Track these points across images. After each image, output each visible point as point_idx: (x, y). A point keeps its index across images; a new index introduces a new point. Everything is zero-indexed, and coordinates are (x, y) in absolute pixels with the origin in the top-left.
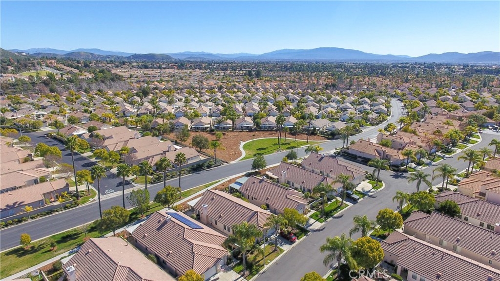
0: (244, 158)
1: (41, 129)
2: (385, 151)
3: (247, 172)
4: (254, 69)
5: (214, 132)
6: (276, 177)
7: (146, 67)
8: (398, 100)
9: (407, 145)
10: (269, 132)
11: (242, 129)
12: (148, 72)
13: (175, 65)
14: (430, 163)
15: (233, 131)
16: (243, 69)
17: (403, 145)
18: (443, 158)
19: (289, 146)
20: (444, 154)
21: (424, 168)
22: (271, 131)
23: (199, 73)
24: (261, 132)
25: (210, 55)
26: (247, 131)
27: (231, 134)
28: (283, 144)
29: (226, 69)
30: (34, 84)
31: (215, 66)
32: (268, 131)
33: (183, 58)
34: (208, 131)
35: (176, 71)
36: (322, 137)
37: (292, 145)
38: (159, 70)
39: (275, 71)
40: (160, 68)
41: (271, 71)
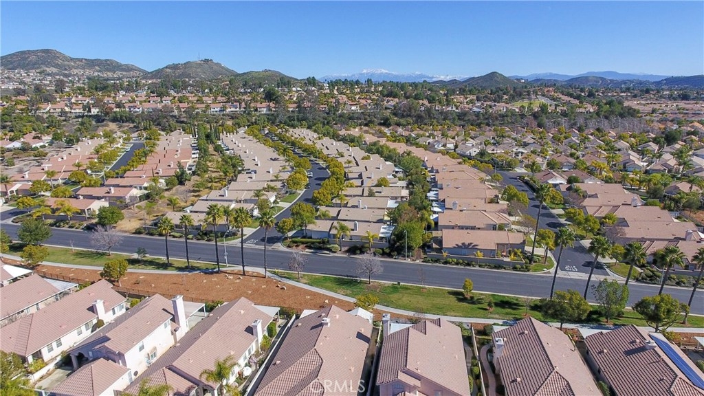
1: (515, 169)
7: (685, 98)
30: (522, 116)
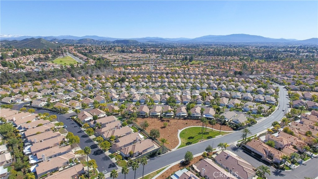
0: (180, 147)
1: (68, 111)
2: (270, 151)
3: (181, 160)
4: (189, 53)
5: (163, 119)
6: (199, 171)
7: (123, 52)
8: (285, 87)
9: (286, 146)
10: (196, 121)
11: (180, 117)
12: (125, 57)
13: (140, 50)
14: (301, 161)
15: (174, 118)
16: (182, 53)
17: (283, 146)
18: (311, 157)
19: (208, 136)
20: (312, 153)
21: (296, 167)
22: (197, 119)
23: (155, 57)
24: (191, 120)
25: (161, 39)
26: (183, 119)
27: (172, 121)
28: (204, 134)
29: (171, 54)
30: (63, 71)
31: (164, 51)
32: (195, 119)
33: (145, 42)
34: (159, 118)
35: (141, 55)
36: (230, 127)
37: (210, 135)
38: (131, 55)
39: (202, 55)
40: (131, 52)
41: (199, 55)
